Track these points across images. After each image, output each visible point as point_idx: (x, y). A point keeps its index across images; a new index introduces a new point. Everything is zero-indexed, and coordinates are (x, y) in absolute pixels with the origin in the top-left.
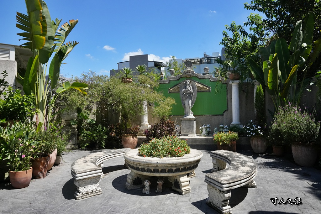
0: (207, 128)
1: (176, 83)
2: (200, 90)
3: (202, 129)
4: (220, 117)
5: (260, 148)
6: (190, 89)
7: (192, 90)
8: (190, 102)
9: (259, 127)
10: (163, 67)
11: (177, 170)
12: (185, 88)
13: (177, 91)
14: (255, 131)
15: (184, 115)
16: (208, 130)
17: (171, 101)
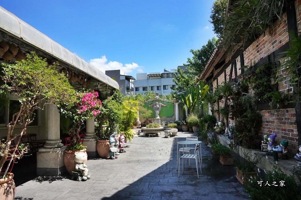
0: (165, 122)
1: (151, 103)
2: (162, 106)
3: (163, 123)
4: (171, 118)
5: (185, 129)
6: (158, 106)
7: (159, 107)
8: (158, 111)
9: (184, 121)
10: (132, 79)
11: (157, 131)
12: (156, 106)
13: (152, 106)
14: (183, 123)
15: (155, 117)
16: (166, 123)
17: (150, 111)
